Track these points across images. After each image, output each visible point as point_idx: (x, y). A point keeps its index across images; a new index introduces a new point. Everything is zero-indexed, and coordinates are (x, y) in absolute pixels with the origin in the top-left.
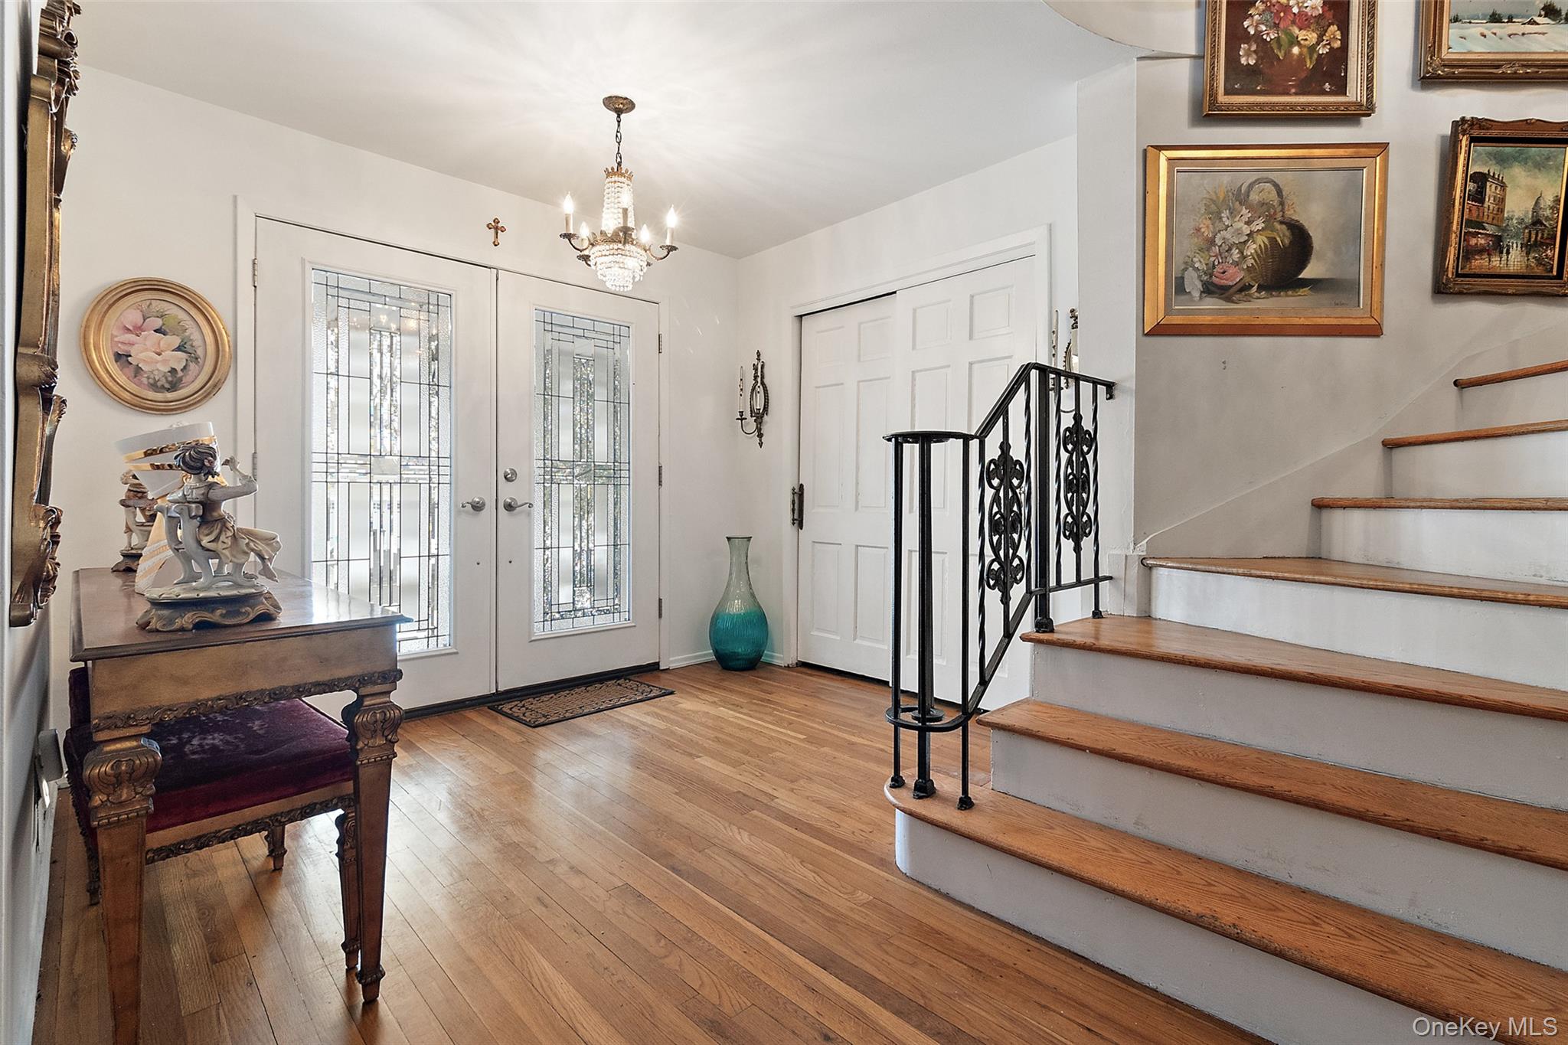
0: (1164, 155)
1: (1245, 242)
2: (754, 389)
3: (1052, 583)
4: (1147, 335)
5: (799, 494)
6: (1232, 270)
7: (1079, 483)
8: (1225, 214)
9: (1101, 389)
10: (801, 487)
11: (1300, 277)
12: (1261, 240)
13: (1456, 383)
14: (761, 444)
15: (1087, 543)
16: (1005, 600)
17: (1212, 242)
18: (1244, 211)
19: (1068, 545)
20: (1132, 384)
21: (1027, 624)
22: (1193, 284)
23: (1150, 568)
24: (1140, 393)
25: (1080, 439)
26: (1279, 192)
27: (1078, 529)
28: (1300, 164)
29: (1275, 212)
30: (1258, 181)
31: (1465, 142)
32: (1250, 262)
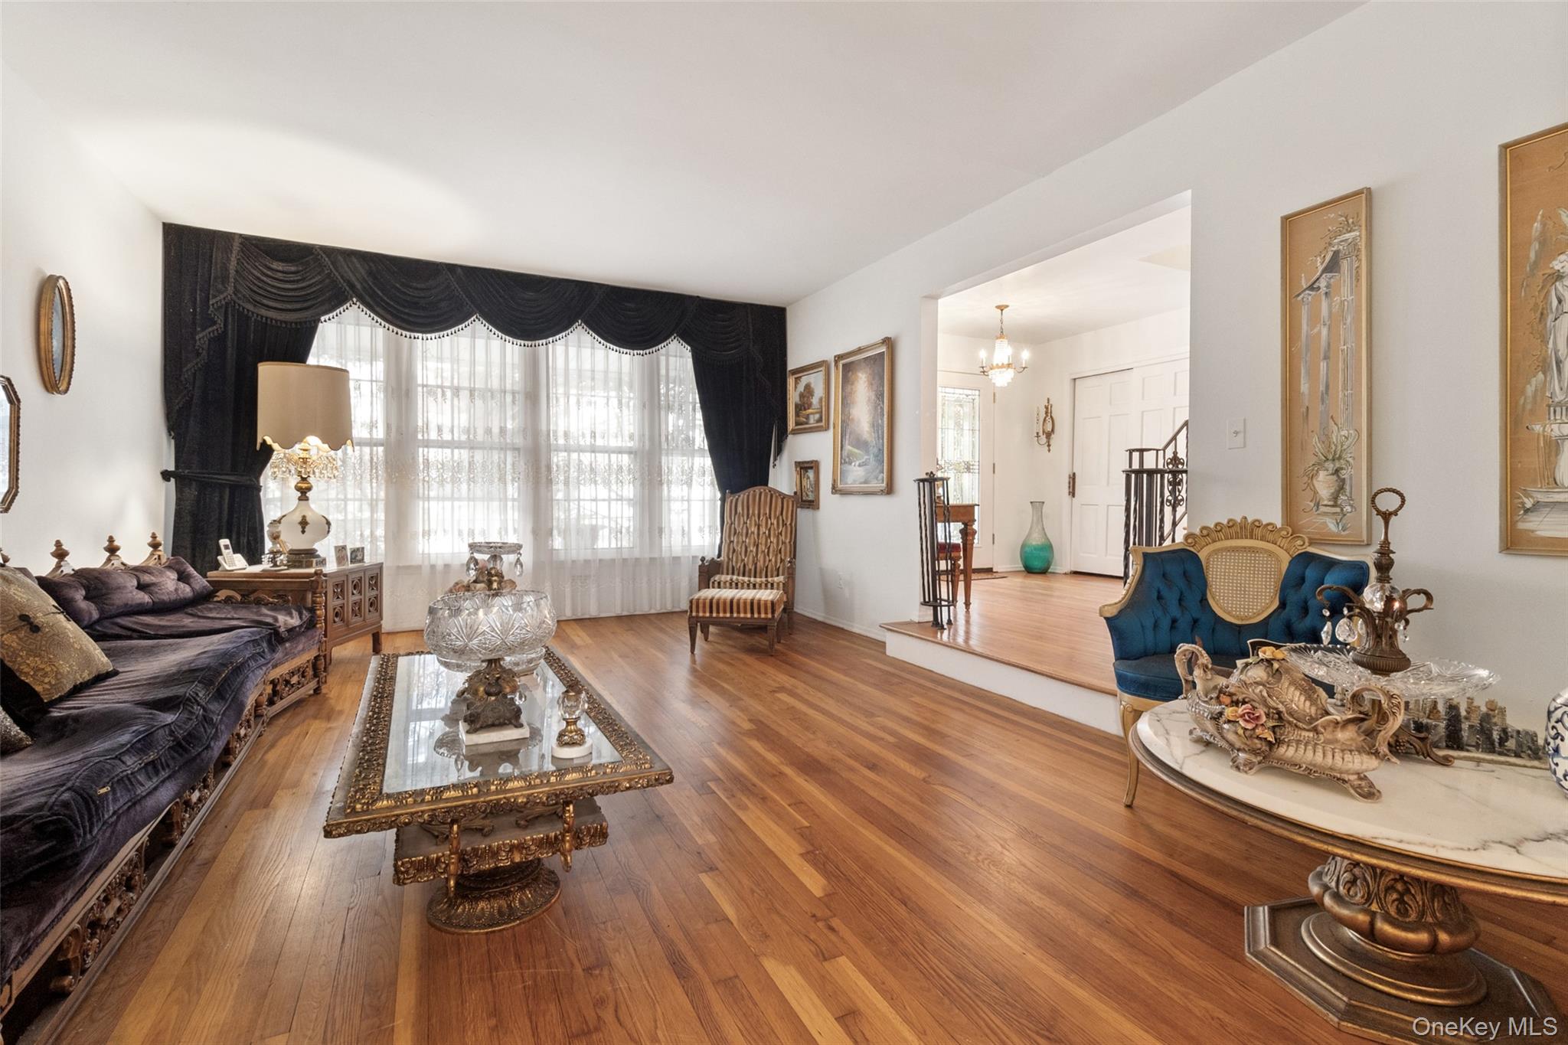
2: (1045, 420)
5: (1073, 478)
10: (1074, 474)
14: (1049, 451)
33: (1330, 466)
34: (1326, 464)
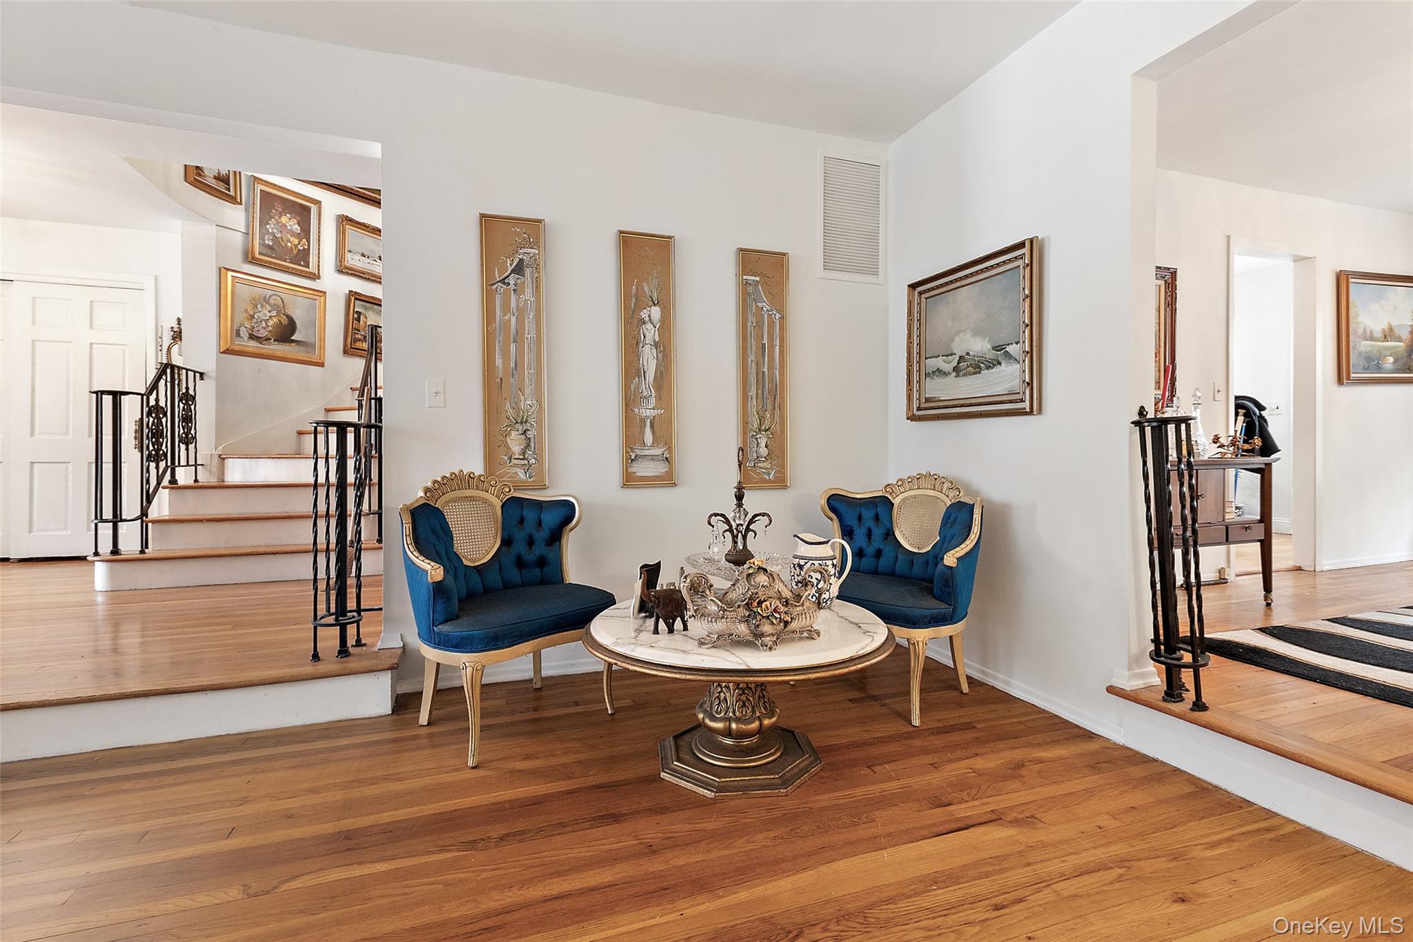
0: (230, 274)
1: (268, 320)
3: (177, 464)
4: (222, 353)
6: (262, 330)
7: (188, 419)
8: (259, 306)
9: (198, 375)
11: (292, 338)
12: (275, 320)
13: (351, 388)
15: (191, 447)
16: (157, 468)
17: (253, 317)
18: (267, 306)
19: (183, 447)
20: (214, 374)
21: (165, 482)
22: (244, 334)
23: (224, 459)
24: (219, 379)
25: (189, 399)
26: (283, 302)
27: (188, 440)
28: (291, 292)
29: (280, 309)
30: (274, 295)
31: (353, 299)
32: (270, 328)
33: (518, 426)
34: (516, 425)
